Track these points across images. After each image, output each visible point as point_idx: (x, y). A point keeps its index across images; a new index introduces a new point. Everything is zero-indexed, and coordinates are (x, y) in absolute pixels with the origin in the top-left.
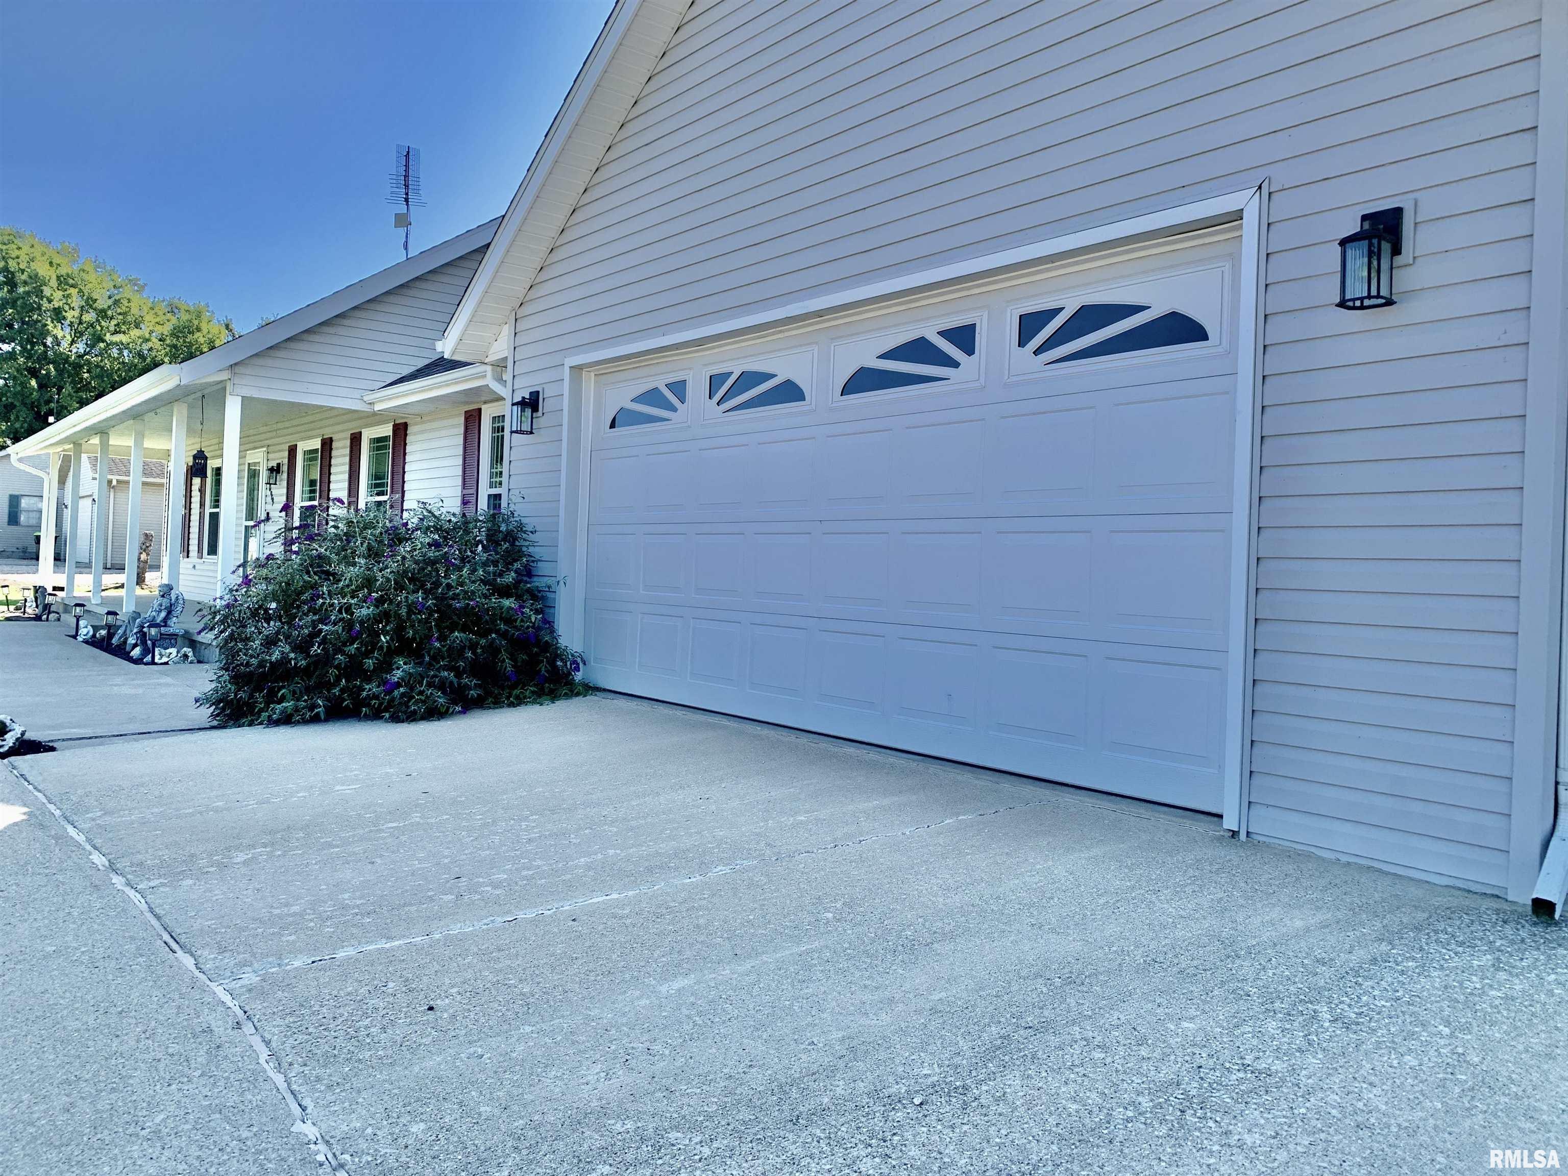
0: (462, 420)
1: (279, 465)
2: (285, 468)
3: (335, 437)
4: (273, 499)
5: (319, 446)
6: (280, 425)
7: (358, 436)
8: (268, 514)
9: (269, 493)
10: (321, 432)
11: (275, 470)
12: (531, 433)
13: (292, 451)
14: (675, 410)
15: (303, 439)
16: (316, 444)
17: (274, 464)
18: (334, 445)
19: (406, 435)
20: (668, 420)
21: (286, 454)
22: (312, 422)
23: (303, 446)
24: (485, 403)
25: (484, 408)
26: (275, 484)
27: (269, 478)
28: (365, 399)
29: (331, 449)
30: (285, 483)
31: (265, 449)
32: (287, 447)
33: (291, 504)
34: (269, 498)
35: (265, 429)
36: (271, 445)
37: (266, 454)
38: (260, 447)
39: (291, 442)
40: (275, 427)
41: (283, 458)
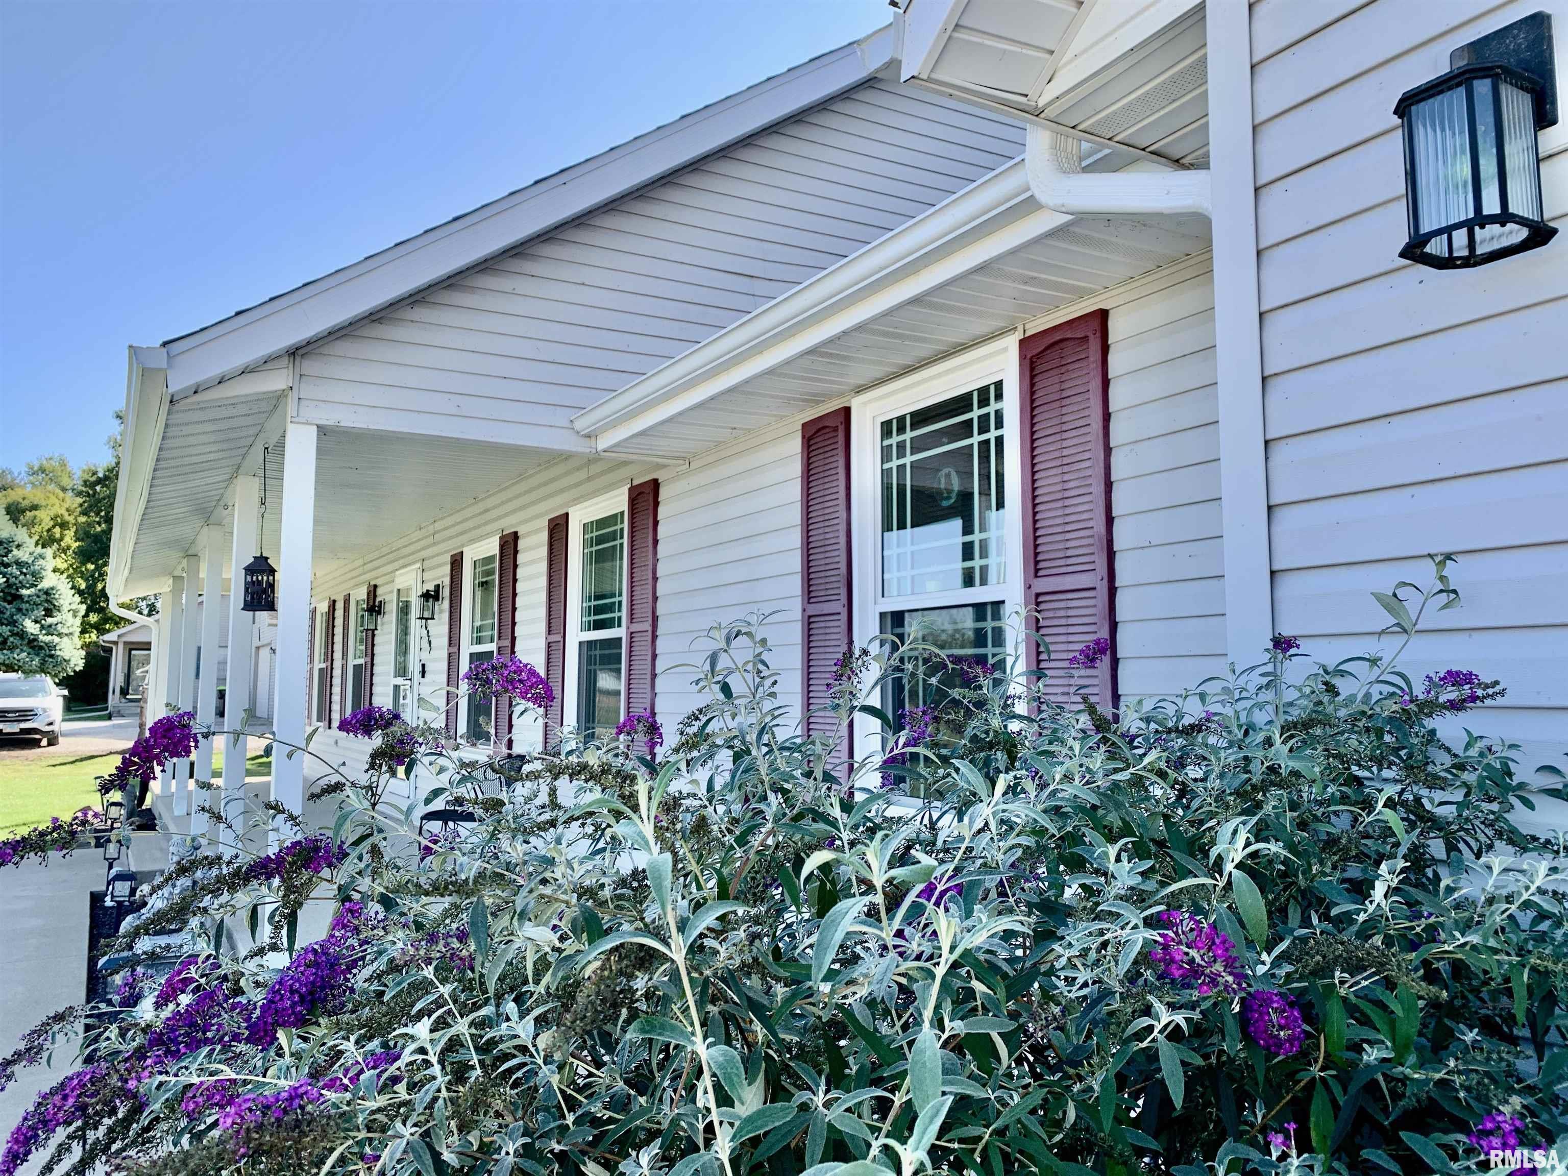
0: (796, 445)
1: (437, 587)
2: (446, 592)
3: (521, 531)
4: (430, 643)
5: (496, 551)
6: (439, 526)
7: (563, 522)
8: (423, 666)
9: (424, 632)
10: (500, 524)
11: (431, 596)
13: (457, 563)
15: (472, 542)
16: (491, 547)
17: (430, 586)
18: (521, 544)
19: (656, 504)
21: (447, 569)
22: (487, 511)
23: (472, 554)
24: (860, 390)
25: (856, 404)
26: (433, 618)
27: (424, 609)
29: (516, 552)
30: (446, 615)
31: (418, 565)
32: (447, 558)
33: (455, 649)
34: (425, 641)
35: (418, 534)
36: (429, 558)
37: (420, 571)
38: (414, 563)
39: (454, 549)
40: (431, 529)
41: (442, 575)
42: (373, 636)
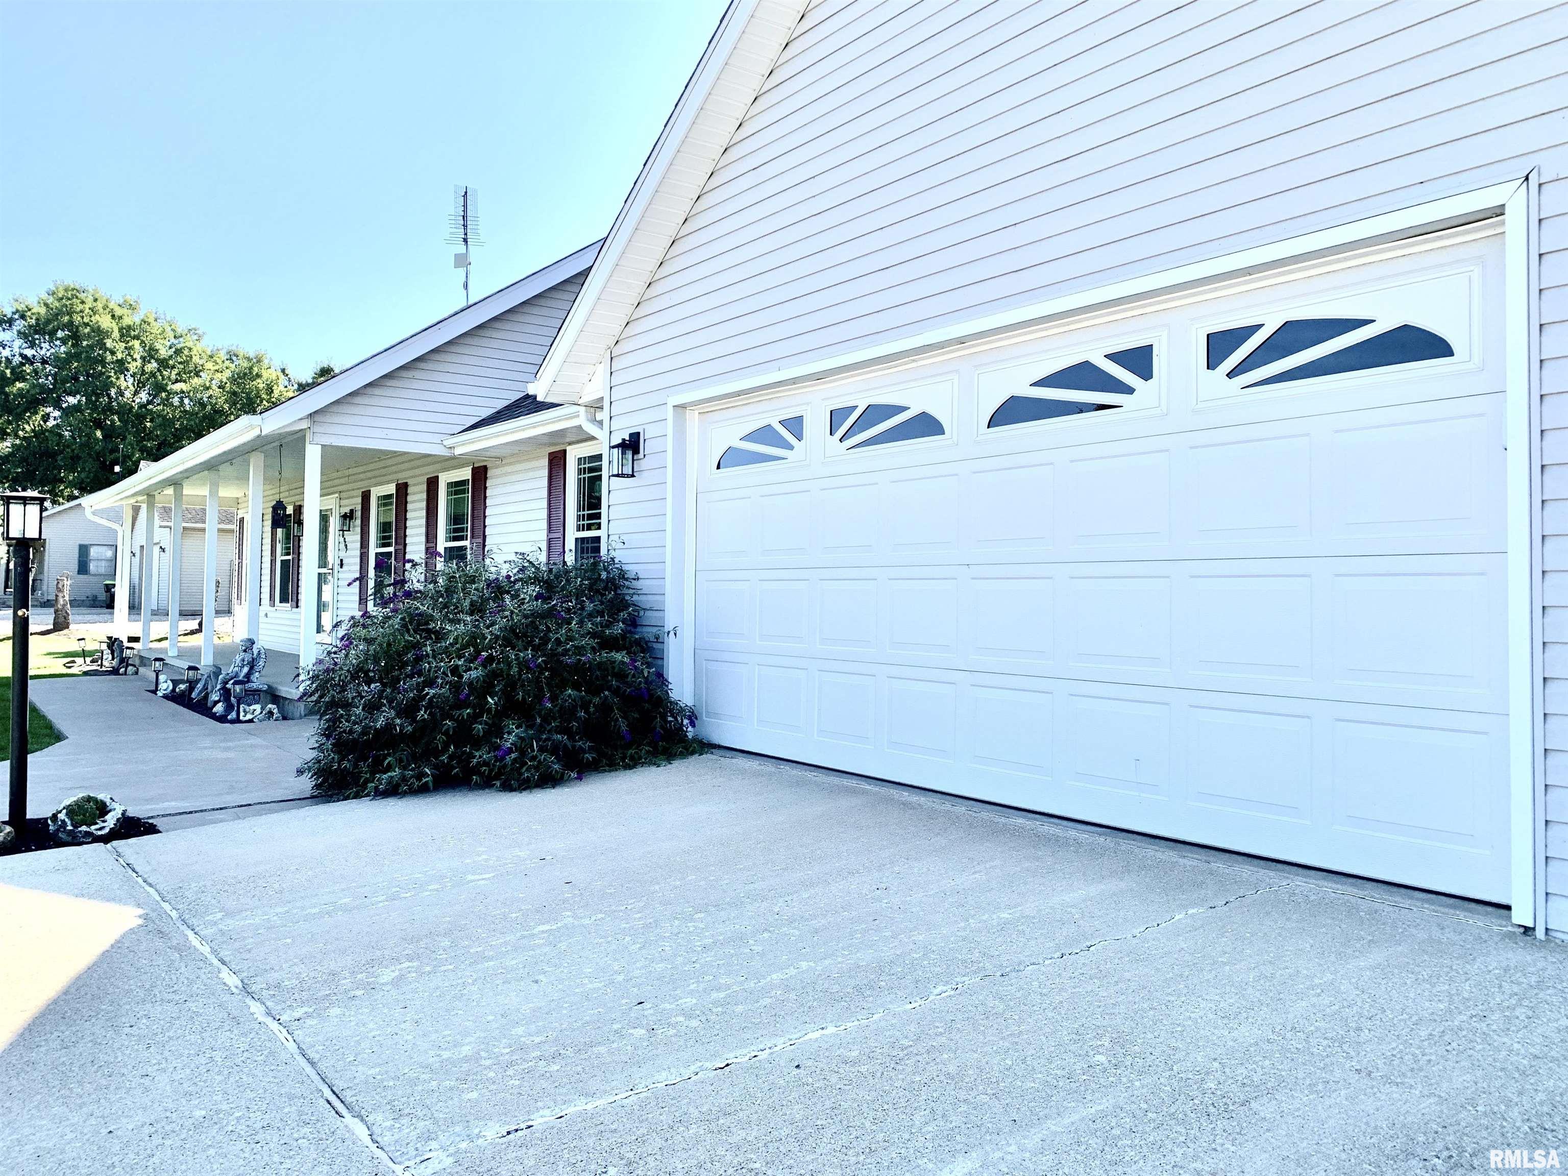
0: (545, 462)
1: (352, 511)
2: (358, 514)
3: (410, 482)
4: (346, 546)
5: (394, 492)
6: (352, 471)
7: (435, 481)
8: (342, 560)
9: (342, 539)
10: (395, 477)
11: (348, 517)
12: (633, 476)
13: (366, 497)
14: (791, 448)
15: (376, 485)
16: (391, 489)
17: (347, 510)
18: (410, 490)
19: (486, 478)
20: (784, 459)
21: (359, 500)
22: (384, 468)
23: (376, 492)
24: (570, 444)
25: (570, 449)
26: (349, 530)
27: (343, 525)
28: (445, 443)
29: (406, 494)
30: (358, 530)
31: (337, 495)
32: (359, 493)
33: (366, 550)
34: (342, 546)
35: (335, 475)
36: (343, 491)
37: (338, 500)
38: (332, 493)
39: (366, 487)
40: (347, 472)
41: (356, 503)
42: (299, 540)
